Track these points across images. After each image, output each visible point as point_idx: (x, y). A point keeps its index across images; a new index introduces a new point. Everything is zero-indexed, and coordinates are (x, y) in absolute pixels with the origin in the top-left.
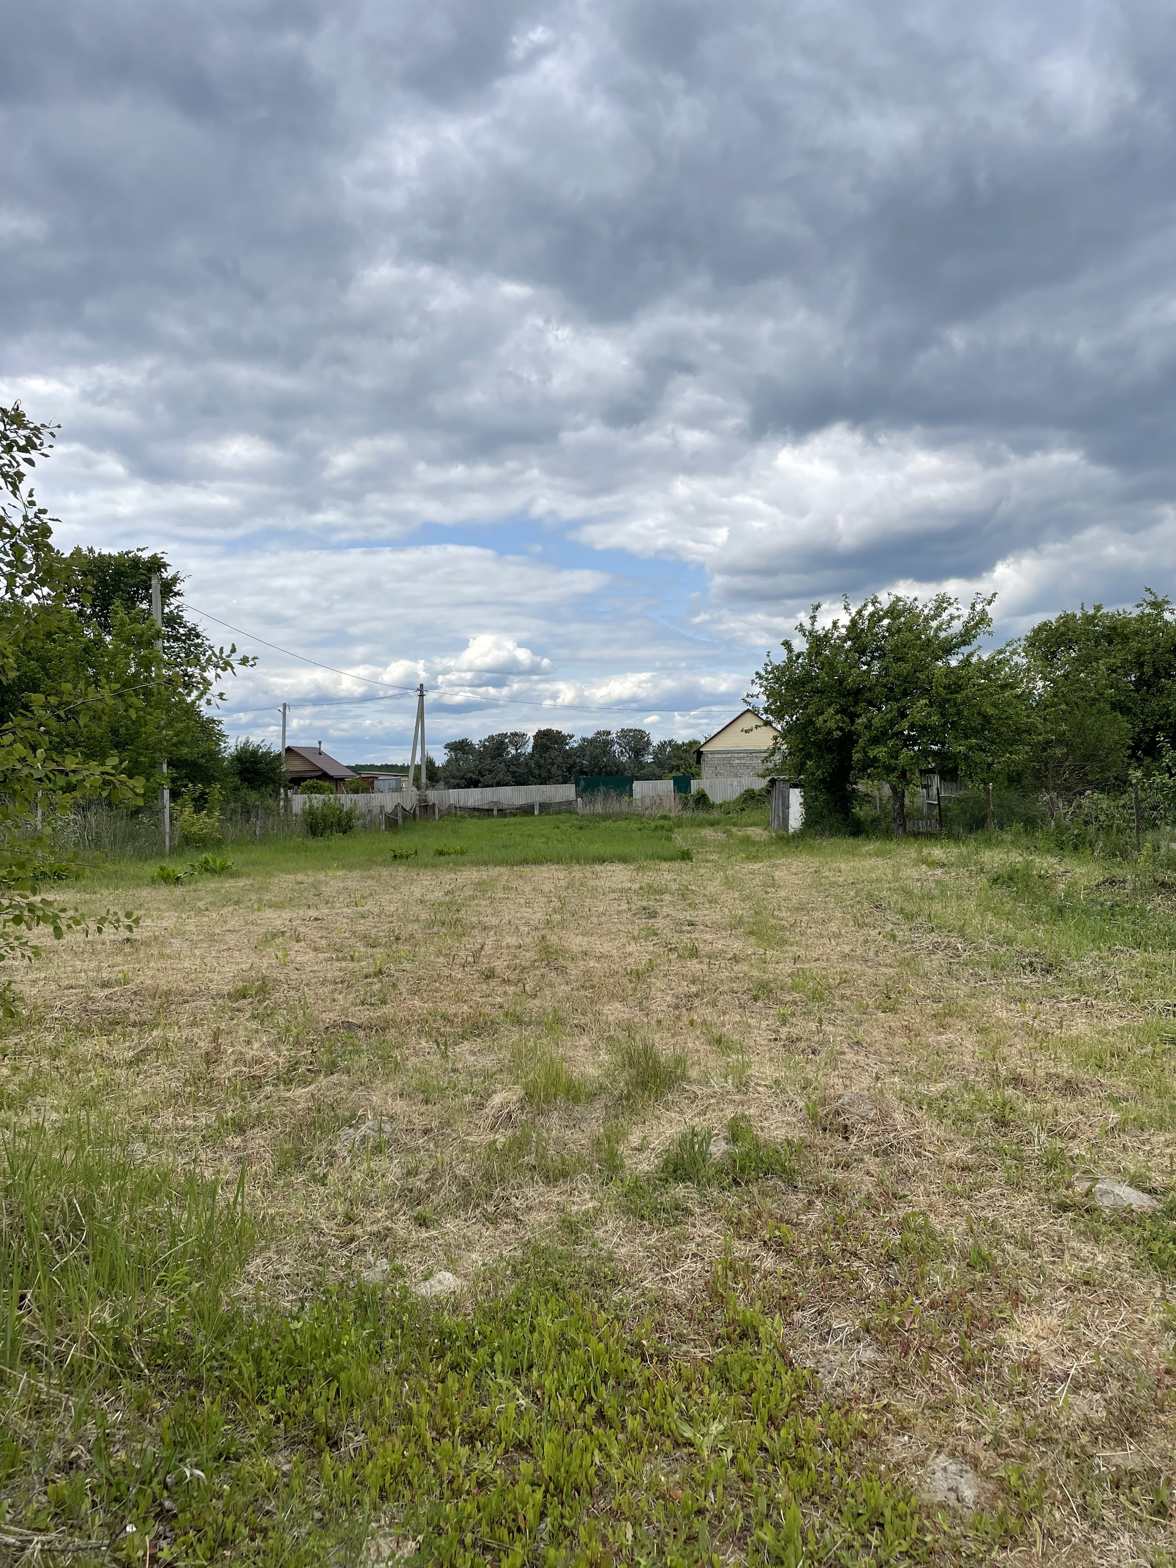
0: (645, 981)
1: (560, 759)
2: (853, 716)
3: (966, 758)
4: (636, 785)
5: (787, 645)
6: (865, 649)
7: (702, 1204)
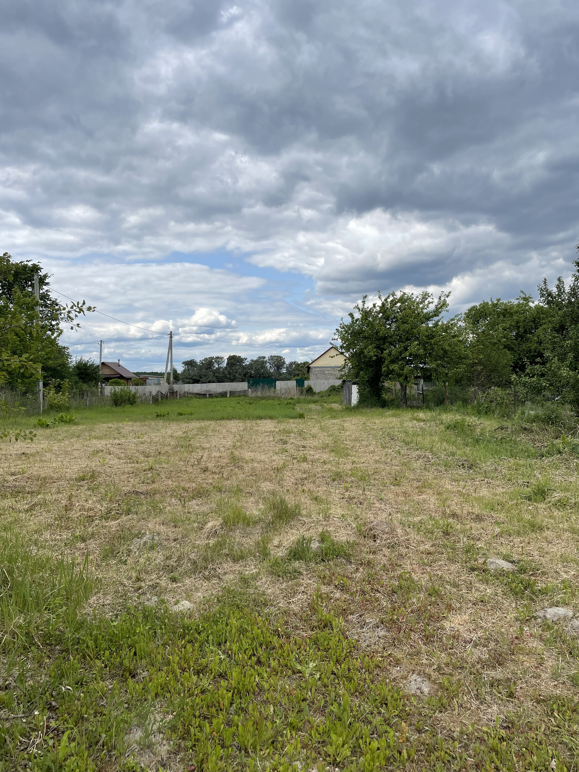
0: (281, 473)
1: (240, 370)
2: (383, 350)
3: (436, 370)
4: (278, 383)
5: (351, 315)
6: (389, 318)
7: (307, 570)
